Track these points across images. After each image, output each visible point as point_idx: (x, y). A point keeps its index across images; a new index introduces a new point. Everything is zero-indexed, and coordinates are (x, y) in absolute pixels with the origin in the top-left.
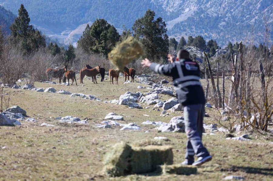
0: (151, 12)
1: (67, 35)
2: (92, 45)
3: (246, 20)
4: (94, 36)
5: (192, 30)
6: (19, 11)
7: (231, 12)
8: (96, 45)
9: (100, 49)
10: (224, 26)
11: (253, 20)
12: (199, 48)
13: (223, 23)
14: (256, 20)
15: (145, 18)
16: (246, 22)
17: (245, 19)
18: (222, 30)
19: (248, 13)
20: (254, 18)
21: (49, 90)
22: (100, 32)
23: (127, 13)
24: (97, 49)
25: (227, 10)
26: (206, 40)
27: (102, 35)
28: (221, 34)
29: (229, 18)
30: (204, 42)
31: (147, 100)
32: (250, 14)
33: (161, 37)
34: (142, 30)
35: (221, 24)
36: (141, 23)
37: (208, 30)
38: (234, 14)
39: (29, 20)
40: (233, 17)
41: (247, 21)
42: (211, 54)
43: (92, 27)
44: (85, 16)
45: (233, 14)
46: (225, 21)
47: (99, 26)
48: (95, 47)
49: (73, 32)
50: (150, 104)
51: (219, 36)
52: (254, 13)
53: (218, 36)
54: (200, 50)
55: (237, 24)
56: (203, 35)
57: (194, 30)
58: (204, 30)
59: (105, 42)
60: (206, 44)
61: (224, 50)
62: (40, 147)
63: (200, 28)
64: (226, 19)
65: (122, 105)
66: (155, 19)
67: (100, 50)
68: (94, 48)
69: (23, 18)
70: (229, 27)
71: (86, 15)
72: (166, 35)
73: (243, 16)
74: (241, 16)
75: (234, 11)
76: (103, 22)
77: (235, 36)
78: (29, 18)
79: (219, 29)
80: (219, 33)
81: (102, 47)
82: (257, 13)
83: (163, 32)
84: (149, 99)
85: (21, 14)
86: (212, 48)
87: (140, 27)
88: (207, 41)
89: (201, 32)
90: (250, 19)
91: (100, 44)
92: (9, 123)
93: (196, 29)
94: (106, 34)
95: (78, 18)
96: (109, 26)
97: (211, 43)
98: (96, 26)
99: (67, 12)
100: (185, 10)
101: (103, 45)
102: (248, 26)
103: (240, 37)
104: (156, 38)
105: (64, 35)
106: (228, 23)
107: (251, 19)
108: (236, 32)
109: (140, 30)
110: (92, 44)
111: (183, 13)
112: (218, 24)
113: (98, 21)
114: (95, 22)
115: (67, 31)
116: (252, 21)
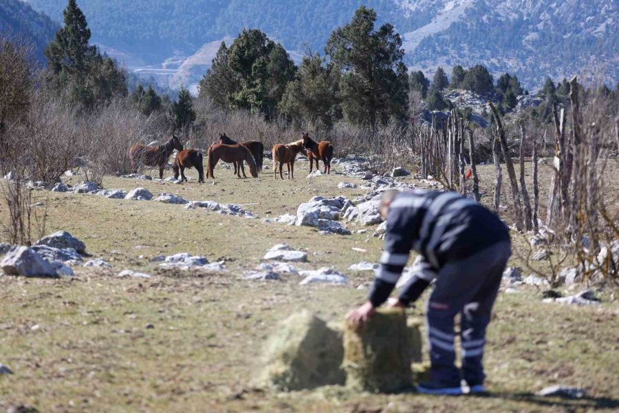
0: (366, 13)
1: (176, 67)
2: (232, 90)
3: (586, 26)
4: (237, 70)
5: (462, 52)
6: (65, 13)
7: (551, 10)
8: (241, 89)
9: (252, 99)
10: (534, 43)
11: (602, 27)
12: (478, 93)
13: (532, 36)
14: (607, 26)
15: (353, 25)
16: (585, 31)
17: (582, 24)
18: (530, 52)
19: (591, 11)
20: (603, 22)
21: (137, 194)
22: (252, 59)
23: (312, 16)
24: (244, 99)
25: (542, 5)
26: (494, 75)
27: (255, 67)
28: (529, 60)
29: (546, 24)
30: (490, 80)
31: (360, 214)
32: (594, 13)
33: (392, 70)
34: (346, 54)
35: (527, 38)
36: (344, 37)
37: (497, 51)
38: (559, 14)
39: (87, 34)
40: (555, 20)
41: (588, 30)
42: (505, 106)
43: (232, 47)
44: (215, 24)
45: (555, 14)
46: (536, 30)
47: (248, 46)
48: (240, 94)
49: (189, 61)
50: (368, 224)
51: (524, 65)
52: (603, 12)
53: (521, 64)
54: (480, 98)
55: (565, 37)
56: (486, 63)
57: (466, 52)
58: (488, 52)
59: (263, 82)
60: (495, 84)
61: (534, 97)
62: (118, 325)
63: (480, 47)
64: (540, 26)
65: (304, 227)
66: (377, 27)
67: (251, 101)
68: (238, 96)
69: (75, 30)
70: (546, 44)
71: (218, 20)
72: (402, 64)
73: (577, 19)
74: (574, 19)
75: (557, 6)
76: (258, 37)
77: (560, 64)
78: (89, 30)
79: (523, 48)
80: (523, 58)
81: (255, 93)
82: (612, 12)
83: (395, 58)
84: (364, 213)
85: (69, 20)
86: (508, 92)
87: (343, 47)
88: (497, 76)
89: (481, 57)
90: (595, 24)
91: (251, 86)
92: (46, 270)
93: (469, 50)
94: (264, 64)
95: (199, 28)
96: (272, 45)
97: (507, 82)
98: (241, 45)
99: (174, 14)
100: (444, 7)
101: (258, 89)
102: (591, 41)
103: (573, 67)
104: (380, 71)
105: (168, 67)
106: (543, 35)
107: (597, 26)
108: (562, 56)
109: (342, 53)
110: (234, 86)
111: (440, 14)
112: (521, 39)
113: (246, 36)
114: (240, 37)
115: (175, 57)
116: (599, 29)
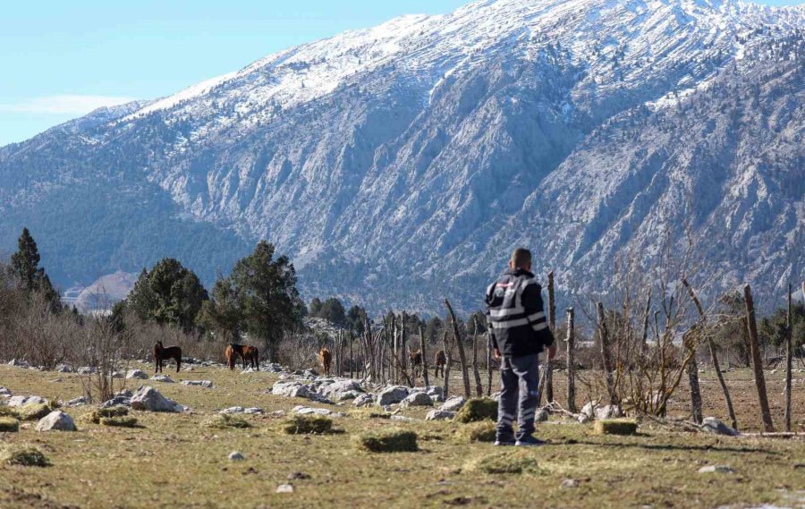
3: (416, 270)
5: (314, 289)
7: (387, 256)
10: (373, 282)
11: (429, 271)
12: (332, 321)
13: (372, 276)
14: (433, 270)
16: (415, 274)
17: (413, 268)
18: (370, 290)
19: (420, 258)
20: (430, 266)
25: (380, 252)
28: (370, 296)
29: (383, 267)
30: (342, 310)
32: (423, 260)
35: (367, 278)
37: (343, 288)
38: (394, 259)
40: (390, 264)
41: (418, 273)
42: (355, 332)
45: (391, 259)
46: (375, 272)
51: (365, 300)
52: (430, 258)
53: (362, 300)
54: (334, 326)
55: (398, 278)
56: (340, 297)
57: (317, 288)
58: (335, 289)
60: (346, 314)
61: (379, 325)
63: (328, 285)
64: (378, 269)
70: (383, 284)
73: (409, 263)
74: (407, 264)
75: (393, 253)
77: (394, 300)
79: (364, 286)
80: (364, 295)
82: (437, 258)
86: (357, 321)
88: (347, 308)
89: (330, 293)
90: (423, 268)
93: (320, 286)
97: (356, 313)
100: (300, 251)
102: (420, 282)
103: (405, 302)
106: (380, 276)
107: (425, 270)
108: (396, 294)
111: (296, 257)
112: (363, 278)
116: (426, 273)
